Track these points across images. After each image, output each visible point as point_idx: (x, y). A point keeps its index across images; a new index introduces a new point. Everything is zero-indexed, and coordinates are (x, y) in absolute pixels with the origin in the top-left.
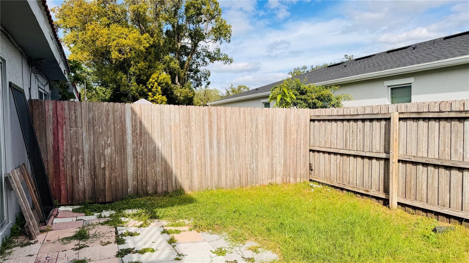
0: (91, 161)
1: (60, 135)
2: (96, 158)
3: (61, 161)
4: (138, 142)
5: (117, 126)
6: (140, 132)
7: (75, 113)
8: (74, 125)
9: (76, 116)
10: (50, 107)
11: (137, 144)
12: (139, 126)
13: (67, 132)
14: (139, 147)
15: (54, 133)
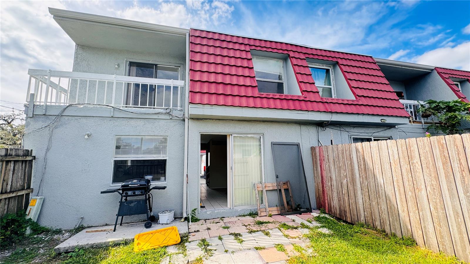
0: (337, 187)
1: (323, 167)
2: (339, 185)
3: (324, 184)
4: (364, 177)
5: (349, 162)
6: (364, 168)
7: (328, 153)
8: (327, 161)
9: (328, 155)
10: (318, 151)
11: (363, 178)
12: (362, 162)
13: (325, 166)
14: (365, 181)
15: (320, 166)
